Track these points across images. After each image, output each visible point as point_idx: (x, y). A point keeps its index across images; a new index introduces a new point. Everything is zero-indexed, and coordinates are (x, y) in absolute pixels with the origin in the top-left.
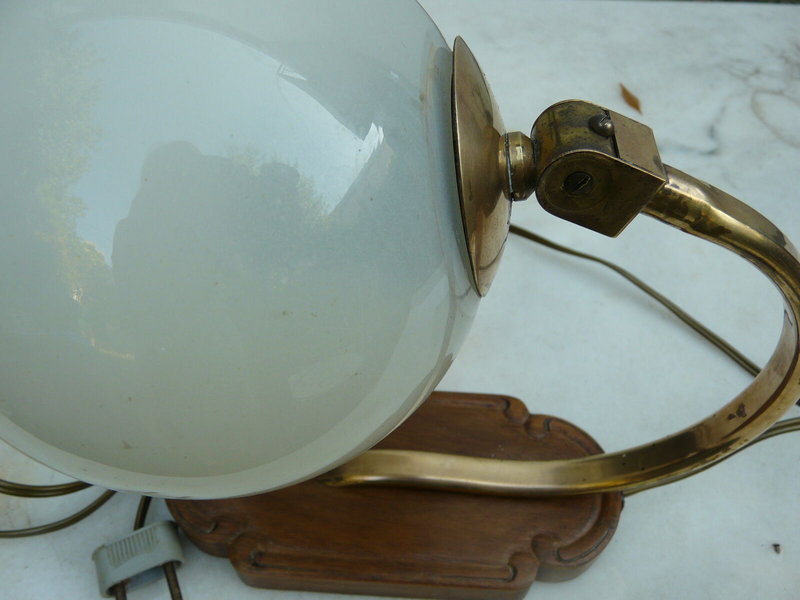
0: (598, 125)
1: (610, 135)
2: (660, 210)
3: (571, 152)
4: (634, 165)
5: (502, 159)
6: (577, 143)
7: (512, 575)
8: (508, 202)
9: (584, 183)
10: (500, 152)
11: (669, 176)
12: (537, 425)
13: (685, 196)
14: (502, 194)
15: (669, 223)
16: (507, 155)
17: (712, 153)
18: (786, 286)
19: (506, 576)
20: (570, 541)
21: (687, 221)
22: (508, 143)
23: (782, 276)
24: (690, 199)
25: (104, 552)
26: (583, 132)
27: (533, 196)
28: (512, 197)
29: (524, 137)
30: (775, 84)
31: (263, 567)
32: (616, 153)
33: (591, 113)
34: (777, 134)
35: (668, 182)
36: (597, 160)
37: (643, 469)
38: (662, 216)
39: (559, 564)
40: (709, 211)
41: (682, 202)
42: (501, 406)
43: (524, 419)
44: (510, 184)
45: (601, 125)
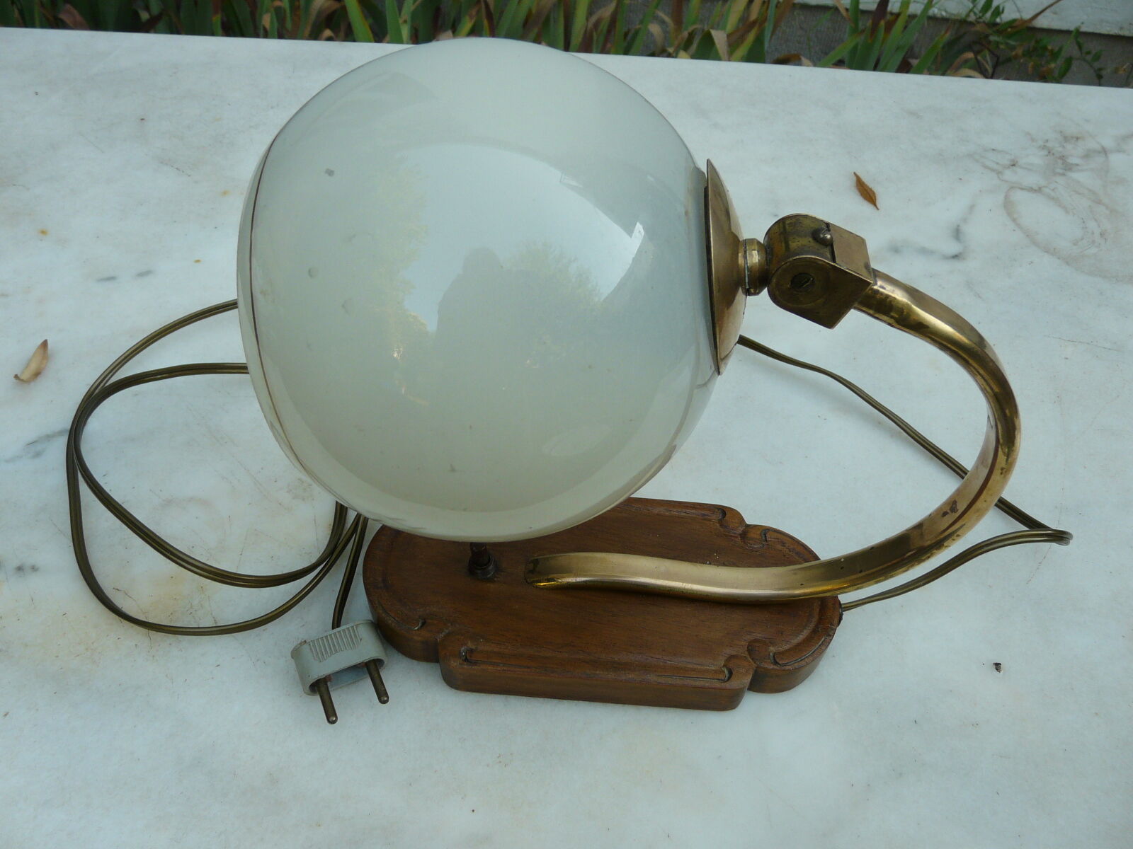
0: (819, 236)
1: (829, 244)
2: (870, 307)
3: (798, 257)
4: (848, 269)
5: (741, 261)
6: (802, 250)
7: (727, 675)
8: (744, 296)
9: (807, 282)
10: (740, 255)
11: (877, 279)
12: (753, 535)
13: (891, 296)
14: (740, 289)
15: (877, 318)
16: (745, 257)
17: (955, 257)
18: (979, 377)
19: (722, 677)
20: (787, 647)
21: (892, 317)
22: (746, 247)
23: (974, 368)
24: (895, 298)
25: (306, 648)
26: (807, 241)
27: (765, 291)
28: (748, 293)
29: (759, 243)
30: (1032, 180)
31: (475, 663)
32: (834, 260)
33: (815, 226)
34: (1031, 238)
35: (876, 284)
36: (819, 264)
37: (861, 572)
38: (871, 312)
39: (775, 667)
40: (910, 310)
41: (888, 300)
42: (716, 517)
43: (740, 530)
44: (747, 281)
45: (822, 236)
